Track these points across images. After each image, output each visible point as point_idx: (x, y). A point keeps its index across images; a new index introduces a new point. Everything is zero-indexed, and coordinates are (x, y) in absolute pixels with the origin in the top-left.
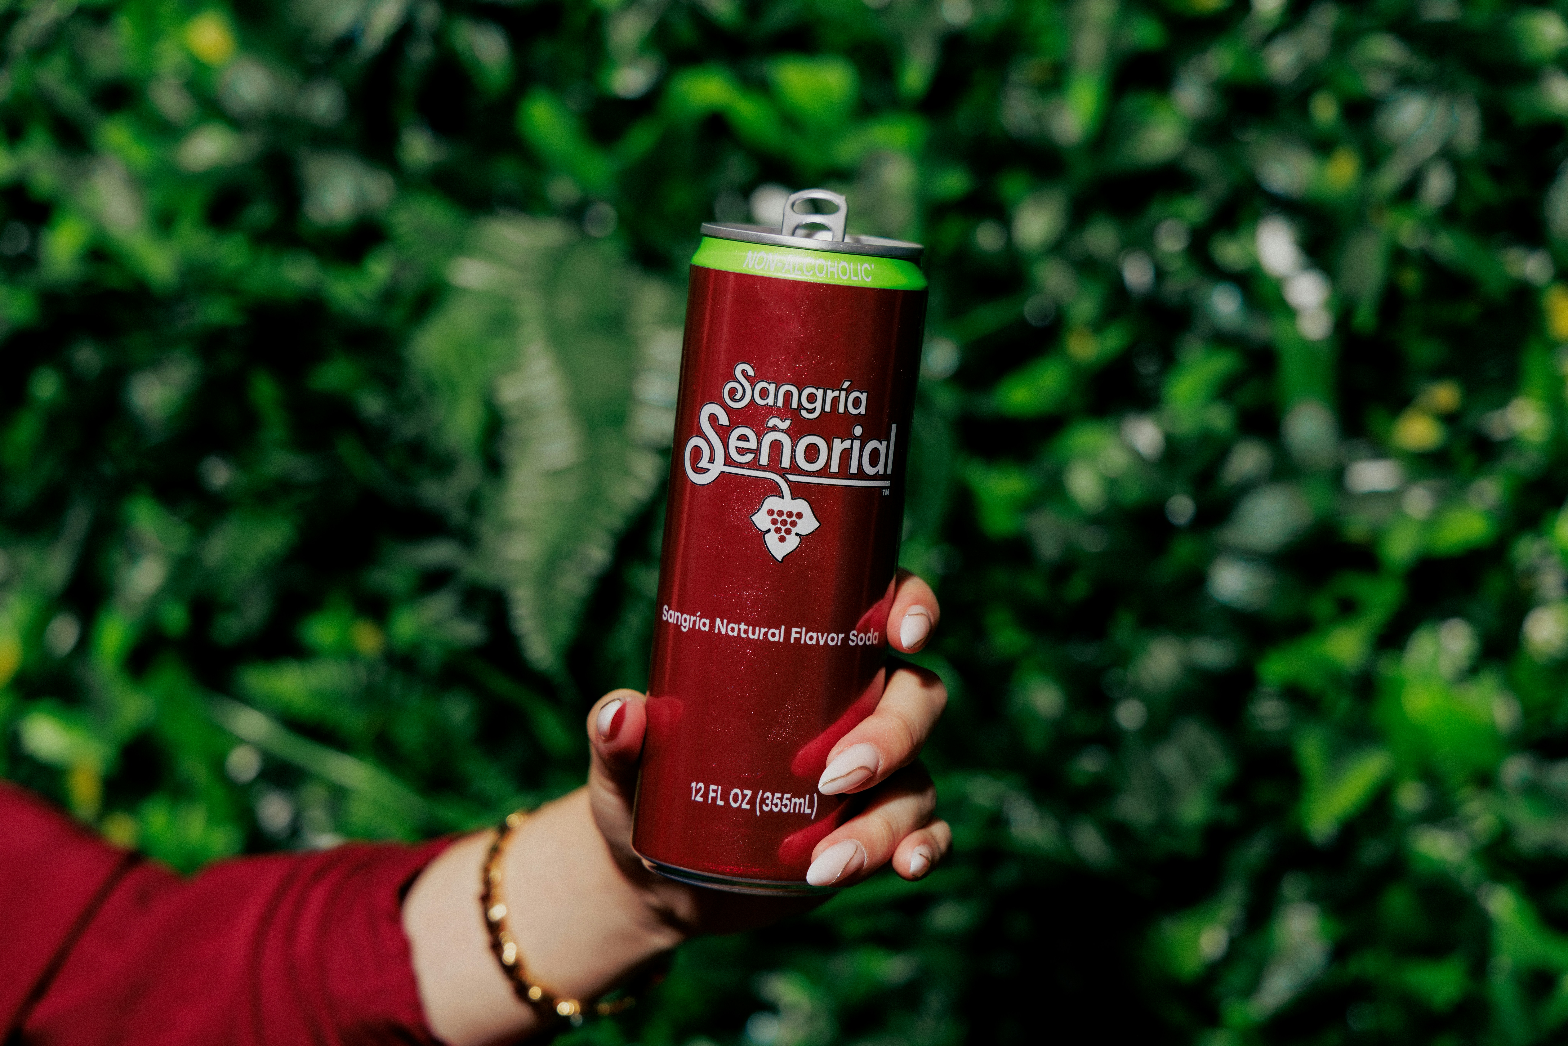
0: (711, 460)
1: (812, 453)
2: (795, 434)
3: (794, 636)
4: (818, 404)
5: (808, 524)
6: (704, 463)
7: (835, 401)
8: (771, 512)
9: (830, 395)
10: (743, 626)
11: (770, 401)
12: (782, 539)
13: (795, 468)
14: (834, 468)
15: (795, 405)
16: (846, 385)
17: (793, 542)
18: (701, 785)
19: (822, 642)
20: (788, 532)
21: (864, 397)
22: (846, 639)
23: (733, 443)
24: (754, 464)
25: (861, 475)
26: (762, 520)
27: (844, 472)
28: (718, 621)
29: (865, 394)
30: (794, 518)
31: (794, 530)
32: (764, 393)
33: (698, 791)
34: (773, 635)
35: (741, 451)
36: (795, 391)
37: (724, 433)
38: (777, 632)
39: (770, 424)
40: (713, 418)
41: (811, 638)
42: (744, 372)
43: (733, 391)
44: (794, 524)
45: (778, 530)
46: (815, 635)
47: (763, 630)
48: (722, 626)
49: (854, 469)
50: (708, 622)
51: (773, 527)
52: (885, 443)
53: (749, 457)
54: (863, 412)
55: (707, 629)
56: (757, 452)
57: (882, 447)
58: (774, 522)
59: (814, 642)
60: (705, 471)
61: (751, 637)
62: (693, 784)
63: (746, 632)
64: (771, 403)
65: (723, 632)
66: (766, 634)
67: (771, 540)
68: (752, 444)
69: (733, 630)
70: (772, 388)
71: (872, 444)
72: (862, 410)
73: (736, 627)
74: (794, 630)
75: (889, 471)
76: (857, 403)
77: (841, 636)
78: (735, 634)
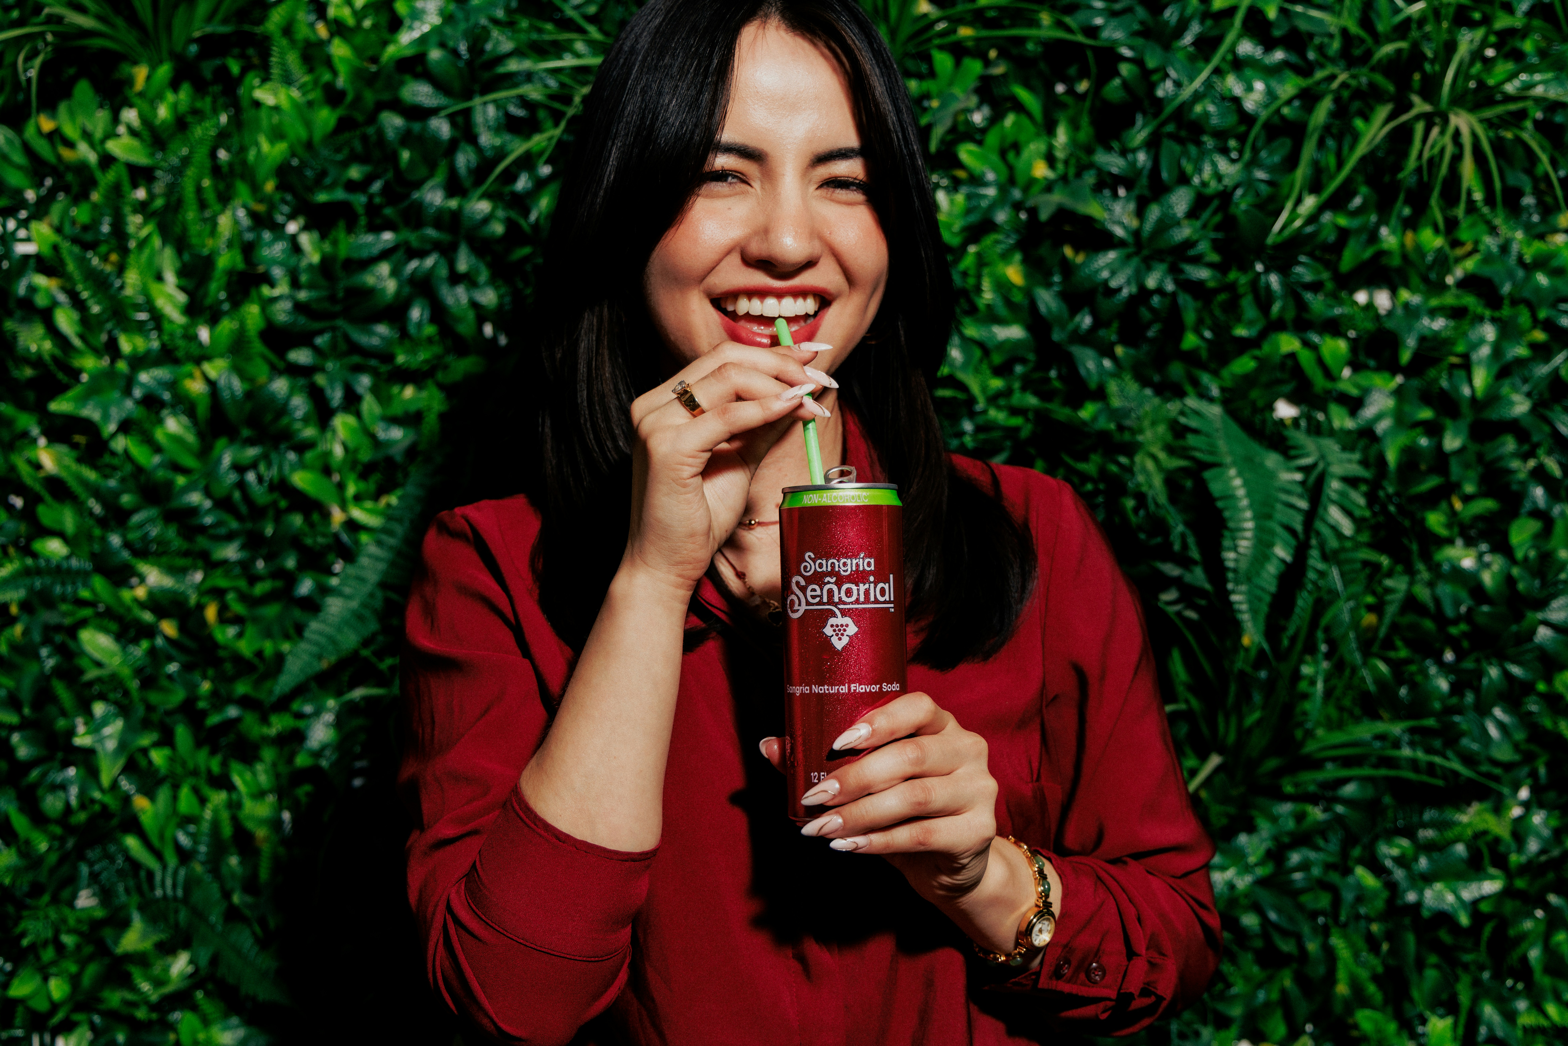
0: (800, 605)
1: (849, 593)
2: (839, 584)
3: (853, 689)
4: (849, 567)
5: (852, 629)
6: (796, 607)
7: (857, 565)
8: (832, 626)
9: (854, 562)
10: (826, 687)
11: (824, 569)
12: (840, 639)
13: (841, 602)
14: (862, 599)
15: (837, 569)
16: (862, 555)
17: (845, 640)
18: (816, 773)
19: (868, 690)
20: (842, 635)
21: (872, 561)
22: (881, 688)
23: (809, 593)
24: (820, 603)
25: (876, 601)
26: (828, 631)
27: (867, 600)
28: (813, 686)
29: (873, 560)
30: (844, 627)
31: (845, 633)
32: (821, 566)
33: (815, 777)
34: (842, 689)
35: (813, 597)
36: (835, 561)
37: (803, 589)
38: (844, 687)
39: (826, 581)
40: (798, 583)
41: (862, 689)
42: (809, 557)
43: (805, 567)
44: (845, 630)
45: (837, 635)
46: (863, 686)
47: (837, 688)
48: (816, 689)
49: (872, 599)
50: (808, 688)
51: (834, 634)
52: (887, 584)
53: (818, 599)
54: (873, 569)
55: (808, 692)
56: (821, 596)
57: (886, 586)
58: (834, 631)
59: (864, 691)
60: (798, 610)
61: (831, 692)
62: (812, 774)
63: (828, 689)
64: (825, 570)
65: (817, 692)
66: (838, 689)
67: (834, 640)
68: (818, 592)
69: (821, 690)
70: (824, 562)
71: (881, 585)
72: (872, 568)
73: (823, 688)
74: (852, 685)
75: (892, 599)
76: (869, 564)
77: (878, 686)
78: (823, 692)
